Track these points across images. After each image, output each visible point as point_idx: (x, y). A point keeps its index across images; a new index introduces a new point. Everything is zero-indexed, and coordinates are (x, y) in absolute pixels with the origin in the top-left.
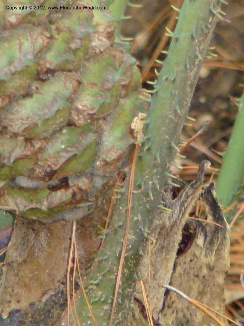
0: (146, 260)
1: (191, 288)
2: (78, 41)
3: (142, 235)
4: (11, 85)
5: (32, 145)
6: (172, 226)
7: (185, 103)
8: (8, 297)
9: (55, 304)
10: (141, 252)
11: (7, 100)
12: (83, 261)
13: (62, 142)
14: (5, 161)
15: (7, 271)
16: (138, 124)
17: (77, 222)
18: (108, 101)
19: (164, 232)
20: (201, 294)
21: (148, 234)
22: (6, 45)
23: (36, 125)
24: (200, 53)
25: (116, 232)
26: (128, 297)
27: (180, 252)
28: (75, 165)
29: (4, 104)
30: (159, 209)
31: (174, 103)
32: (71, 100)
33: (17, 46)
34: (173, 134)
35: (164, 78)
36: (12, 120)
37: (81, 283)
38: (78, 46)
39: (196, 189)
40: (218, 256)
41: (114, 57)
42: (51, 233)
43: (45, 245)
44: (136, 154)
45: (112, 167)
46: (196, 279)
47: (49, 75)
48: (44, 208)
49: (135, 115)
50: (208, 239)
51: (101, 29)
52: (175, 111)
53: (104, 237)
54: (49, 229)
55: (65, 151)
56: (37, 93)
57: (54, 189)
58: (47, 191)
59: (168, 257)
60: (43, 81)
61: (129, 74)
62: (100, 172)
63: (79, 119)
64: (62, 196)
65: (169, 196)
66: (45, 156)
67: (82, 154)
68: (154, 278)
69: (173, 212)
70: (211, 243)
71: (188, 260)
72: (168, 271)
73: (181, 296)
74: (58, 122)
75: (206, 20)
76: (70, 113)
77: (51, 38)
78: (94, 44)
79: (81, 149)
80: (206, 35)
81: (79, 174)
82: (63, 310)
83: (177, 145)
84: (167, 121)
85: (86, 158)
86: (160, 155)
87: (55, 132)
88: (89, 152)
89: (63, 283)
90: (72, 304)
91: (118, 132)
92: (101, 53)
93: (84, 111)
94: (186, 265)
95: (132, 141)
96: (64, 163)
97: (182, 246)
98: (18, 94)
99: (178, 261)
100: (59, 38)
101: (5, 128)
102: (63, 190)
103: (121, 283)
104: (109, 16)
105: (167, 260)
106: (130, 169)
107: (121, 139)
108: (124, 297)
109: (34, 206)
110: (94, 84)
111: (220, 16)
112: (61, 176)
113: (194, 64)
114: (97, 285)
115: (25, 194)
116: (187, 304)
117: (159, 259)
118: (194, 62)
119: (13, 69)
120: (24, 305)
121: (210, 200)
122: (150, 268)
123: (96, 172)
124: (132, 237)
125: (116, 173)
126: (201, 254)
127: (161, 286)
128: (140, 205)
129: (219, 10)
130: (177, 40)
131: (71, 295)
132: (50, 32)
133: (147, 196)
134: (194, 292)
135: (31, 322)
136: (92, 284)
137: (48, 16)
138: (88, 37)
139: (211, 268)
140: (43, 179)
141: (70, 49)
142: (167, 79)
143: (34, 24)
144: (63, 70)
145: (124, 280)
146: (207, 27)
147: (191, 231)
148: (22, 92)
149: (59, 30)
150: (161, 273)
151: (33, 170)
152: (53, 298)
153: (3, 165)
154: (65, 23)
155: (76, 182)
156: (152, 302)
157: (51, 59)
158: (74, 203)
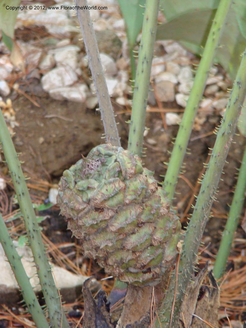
0: (184, 303)
1: (203, 315)
2: (155, 210)
3: (182, 292)
4: (126, 229)
5: (135, 254)
6: (195, 289)
7: (200, 236)
8: (126, 319)
9: (146, 322)
10: (182, 300)
11: (125, 235)
12: (157, 303)
13: (148, 253)
14: (124, 261)
15: (125, 308)
16: (180, 245)
17: (155, 287)
18: (167, 235)
19: (192, 291)
20: (208, 318)
21: (185, 292)
22: (124, 212)
23: (137, 246)
24: (206, 215)
25: (171, 291)
26: (177, 319)
27: (199, 299)
28: (154, 263)
29: (124, 237)
30: (189, 281)
31: (195, 236)
32: (152, 235)
33: (129, 213)
34: (195, 249)
35: (191, 226)
36: (127, 244)
37: (156, 313)
38: (154, 212)
39: (205, 272)
40: (215, 301)
41: (170, 217)
42: (144, 291)
43: (141, 296)
44: (179, 258)
45: (169, 263)
46: (206, 311)
47: (142, 225)
48: (141, 281)
49: (178, 241)
50: (210, 294)
51: (164, 205)
52: (196, 240)
53: (166, 293)
54: (142, 289)
55: (149, 256)
56: (137, 232)
57: (145, 273)
58: (142, 274)
59: (193, 301)
60: (140, 227)
61: (176, 224)
62: (164, 266)
63: (155, 243)
64: (148, 276)
65: (193, 275)
66: (141, 258)
67: (156, 259)
68: (188, 311)
69: (195, 283)
70: (212, 296)
71: (202, 303)
72: (193, 308)
73: (199, 319)
74: (146, 244)
75: (208, 201)
76: (151, 241)
77: (143, 209)
78: (161, 211)
79: (156, 256)
80: (209, 208)
81: (155, 267)
82: (149, 325)
83: (197, 254)
84: (192, 244)
85: (158, 260)
86: (190, 258)
87: (145, 249)
88: (160, 257)
89: (149, 313)
90: (153, 322)
91: (172, 249)
92: (164, 215)
93: (157, 240)
94: (201, 305)
95: (177, 252)
96: (149, 262)
97: (199, 297)
98: (129, 233)
99: (198, 304)
100: (147, 209)
101: (124, 247)
102: (148, 273)
103: (173, 313)
104: (167, 199)
105: (193, 303)
106: (177, 264)
107: (173, 251)
108: (175, 319)
109: (136, 280)
110: (161, 228)
111: (214, 200)
112: (147, 267)
113: (203, 220)
114: (164, 314)
115: (133, 275)
116: (202, 322)
117: (189, 302)
118: (204, 218)
119: (127, 222)
120: (132, 322)
121: (211, 277)
122: (186, 306)
123: (162, 265)
124: (178, 293)
125: (171, 266)
126: (207, 300)
127: (190, 314)
128: (181, 280)
129: (214, 197)
130: (196, 210)
131: (153, 318)
132: (143, 206)
133: (184, 275)
134: (205, 317)
137: (142, 200)
138: (159, 208)
139: (212, 307)
140: (140, 269)
141: (151, 214)
142: (192, 226)
143: (136, 203)
144: (148, 223)
145: (175, 312)
146: (209, 204)
147: (203, 290)
148: (131, 232)
149: (146, 206)
150: (191, 309)
151: (136, 265)
152: (145, 320)
153: (123, 263)
154: (149, 203)
155: (154, 270)
156: (187, 321)
157: (143, 218)
158: (153, 279)
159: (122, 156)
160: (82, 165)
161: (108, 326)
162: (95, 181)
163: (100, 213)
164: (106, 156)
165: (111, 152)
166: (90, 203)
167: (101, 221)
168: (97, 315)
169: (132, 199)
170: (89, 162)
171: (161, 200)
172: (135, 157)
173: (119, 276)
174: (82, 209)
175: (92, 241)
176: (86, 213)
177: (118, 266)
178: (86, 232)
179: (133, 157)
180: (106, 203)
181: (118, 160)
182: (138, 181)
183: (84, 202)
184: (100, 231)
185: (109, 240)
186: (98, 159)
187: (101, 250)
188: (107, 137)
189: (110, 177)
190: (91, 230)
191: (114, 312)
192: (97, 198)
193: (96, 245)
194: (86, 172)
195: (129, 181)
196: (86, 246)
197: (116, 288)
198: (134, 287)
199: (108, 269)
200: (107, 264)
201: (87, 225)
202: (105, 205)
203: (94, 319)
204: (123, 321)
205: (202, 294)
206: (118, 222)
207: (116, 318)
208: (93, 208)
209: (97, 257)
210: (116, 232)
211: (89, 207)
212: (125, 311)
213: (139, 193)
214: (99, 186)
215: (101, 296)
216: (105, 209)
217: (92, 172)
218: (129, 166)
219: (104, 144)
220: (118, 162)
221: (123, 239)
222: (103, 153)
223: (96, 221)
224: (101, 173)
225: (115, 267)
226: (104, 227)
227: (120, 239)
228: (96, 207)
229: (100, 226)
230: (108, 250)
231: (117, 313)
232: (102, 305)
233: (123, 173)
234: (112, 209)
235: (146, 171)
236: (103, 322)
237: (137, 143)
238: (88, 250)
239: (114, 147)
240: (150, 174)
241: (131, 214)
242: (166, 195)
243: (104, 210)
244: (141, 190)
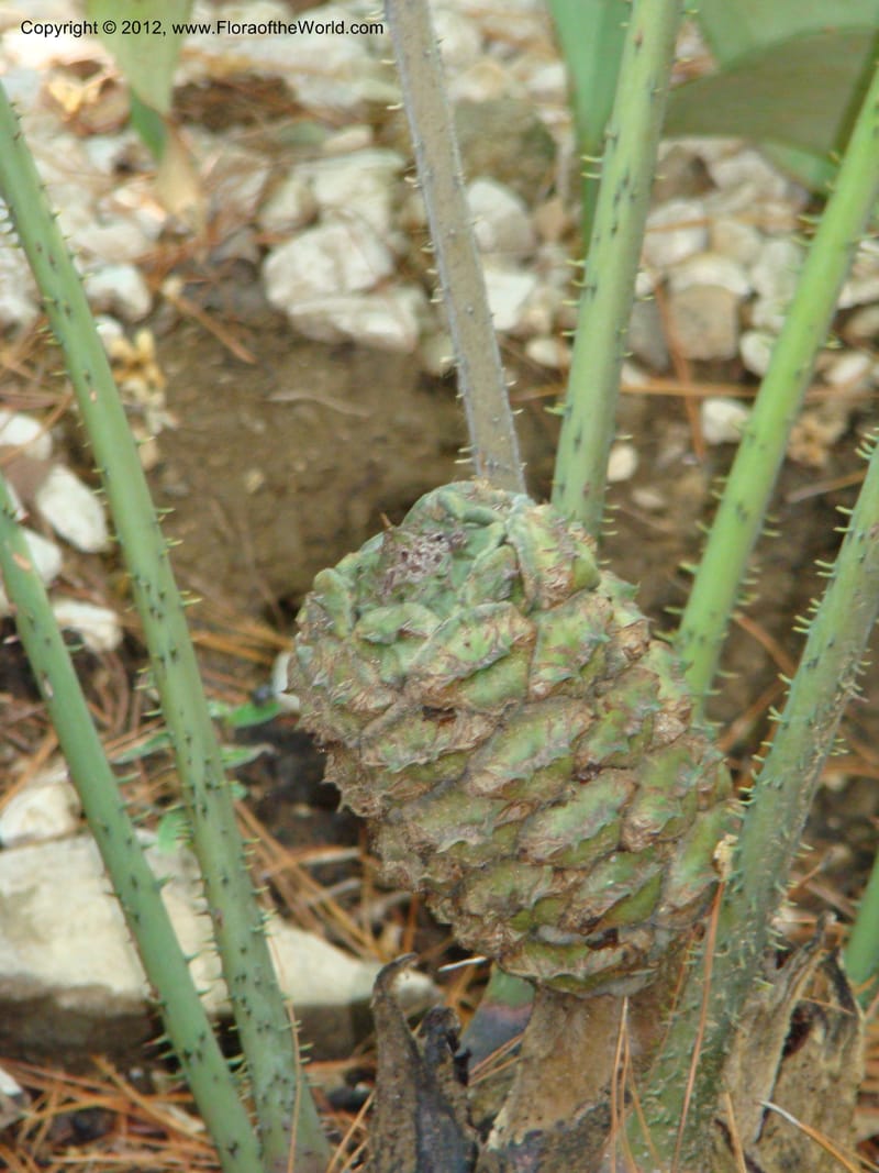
0: (735, 1062)
1: (803, 1108)
2: (637, 724)
3: (729, 1023)
4: (535, 786)
5: (564, 879)
6: (776, 1011)
7: (797, 822)
8: (525, 1112)
9: (596, 1124)
10: (726, 1049)
11: (528, 810)
12: (639, 1059)
13: (609, 877)
14: (523, 902)
15: (524, 1071)
16: (726, 852)
17: (631, 998)
18: (679, 815)
19: (762, 1018)
20: (819, 1118)
21: (738, 1021)
22: (529, 726)
23: (569, 848)
24: (822, 747)
25: (687, 1015)
26: (706, 1118)
27: (788, 1051)
28: (629, 912)
29: (524, 814)
30: (755, 982)
31: (780, 821)
32: (623, 812)
33: (545, 729)
34: (778, 868)
35: (765, 783)
36: (534, 840)
37: (634, 1093)
38: (635, 732)
39: (813, 954)
40: (847, 1060)
41: (691, 749)
42: (591, 1015)
43: (581, 1032)
44: (720, 898)
45: (684, 916)
46: (812, 1094)
47: (593, 774)
48: (580, 975)
49: (720, 838)
50: (831, 1033)
51: (671, 706)
52: (782, 835)
53: (669, 1023)
54: (588, 1008)
55: (613, 888)
56: (573, 800)
57: (596, 946)
58: (587, 949)
59: (768, 1058)
60: (583, 782)
61: (711, 776)
62: (666, 924)
63: (636, 842)
64: (607, 958)
65: (771, 963)
66: (583, 895)
67: (637, 896)
68: (747, 1092)
69: (777, 989)
70: (836, 1039)
71: (799, 1063)
72: (768, 1080)
73: (787, 1120)
74: (603, 844)
75: (831, 698)
76: (621, 832)
77: (596, 717)
78: (661, 728)
79: (637, 886)
80: (832, 721)
81: (634, 925)
82: (606, 1134)
83: (784, 886)
84: (769, 849)
85: (644, 900)
86: (758, 901)
87: (598, 860)
88: (650, 893)
89: (606, 1092)
90: (620, 1125)
91: (693, 864)
92: (672, 742)
93: (644, 829)
94: (796, 1073)
95: (715, 877)
96: (612, 908)
97: (791, 1041)
98: (545, 800)
99: (784, 1065)
100: (609, 717)
101: (524, 851)
102: (610, 949)
103: (694, 1095)
104: (683, 686)
105: (768, 1063)
106: (711, 920)
107: (698, 874)
108: (701, 1117)
109: (565, 971)
110: (658, 789)
111: (852, 693)
112: (607, 926)
113: (812, 765)
114: (659, 1097)
115: (553, 953)
116: (796, 1133)
117: (753, 1060)
118: (812, 760)
119: (538, 764)
120: (547, 1124)
121: (834, 972)
122: (741, 1074)
123: (659, 923)
124: (713, 1025)
125: (690, 925)
126: (819, 1054)
127: (756, 1103)
128: (726, 976)
129: (852, 683)
130: (786, 726)
131: (619, 1112)
132: (595, 709)
133: (737, 962)
134: (809, 1114)
135: (557, 1150)
136: (650, 1096)
137: (593, 685)
138: (652, 719)
139: (835, 1079)
140: (579, 930)
141: (624, 735)
142: (769, 785)
143: (571, 696)
144: (613, 767)
145: (700, 1091)
146: (832, 709)
147: (805, 1020)
148: (550, 798)
149: (608, 707)
150: (758, 1082)
151: (563, 917)
152: (593, 1115)
153: (520, 909)
154: (618, 696)
155: (629, 937)
156: (744, 1127)
157: (595, 750)
158: (625, 969)
159: (526, 525)
160: (383, 552)
161: (460, 1133)
162: (428, 614)
163: (441, 729)
164: (469, 524)
165: (486, 511)
166: (405, 689)
167: (443, 756)
168: (423, 1095)
169: (558, 680)
170: (408, 544)
171: (659, 687)
172: (571, 531)
173: (504, 954)
174: (377, 709)
175: (411, 827)
176: (392, 726)
177: (499, 919)
178: (389, 793)
179: (566, 531)
180: (464, 692)
181: (511, 539)
182: (581, 617)
183: (385, 685)
184: (438, 790)
185: (473, 823)
186: (441, 533)
187: (443, 857)
188: (477, 459)
189: (480, 599)
190: (406, 784)
191: (482, 1086)
192: (432, 672)
193: (423, 843)
194: (397, 579)
195: (549, 615)
196: (387, 843)
197: (496, 1001)
198: (558, 998)
199: (464, 928)
200: (461, 913)
201: (395, 768)
202: (459, 699)
203: (411, 1106)
204: (514, 1118)
205: (799, 1033)
206: (507, 759)
207: (489, 1107)
208: (419, 708)
209: (426, 882)
210: (499, 798)
211: (402, 703)
212: (524, 1082)
213: (584, 659)
214: (440, 631)
215: (438, 1027)
216: (458, 712)
217: (417, 577)
218: (550, 560)
219: (463, 483)
220: (511, 545)
221: (521, 822)
222: (461, 515)
223: (428, 754)
224: (449, 582)
225: (487, 921)
226: (453, 776)
227: (511, 823)
228: (429, 704)
229: (441, 771)
230: (467, 860)
231: (495, 1089)
232: (443, 1061)
233: (529, 585)
234: (483, 714)
235: (608, 582)
236: (444, 1118)
237: (588, 484)
238: (396, 856)
239: (501, 493)
240: (624, 595)
241: (553, 732)
242: (678, 672)
243: (455, 717)
244: (590, 650)
